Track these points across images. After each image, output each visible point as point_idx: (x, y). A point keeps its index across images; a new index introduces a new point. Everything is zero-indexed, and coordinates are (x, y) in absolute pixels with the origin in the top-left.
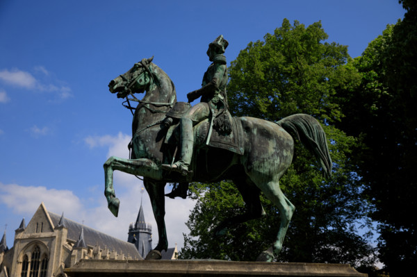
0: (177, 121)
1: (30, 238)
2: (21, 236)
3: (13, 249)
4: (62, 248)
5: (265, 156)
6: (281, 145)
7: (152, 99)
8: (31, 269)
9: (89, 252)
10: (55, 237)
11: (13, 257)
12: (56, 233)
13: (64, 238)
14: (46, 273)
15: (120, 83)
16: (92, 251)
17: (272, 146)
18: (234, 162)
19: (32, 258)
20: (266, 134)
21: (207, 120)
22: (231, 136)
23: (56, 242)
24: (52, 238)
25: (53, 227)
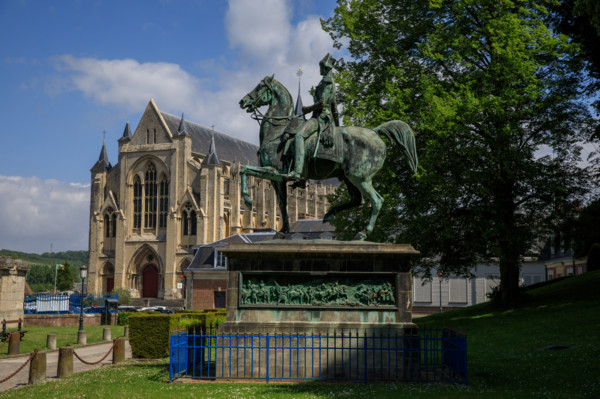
0: (292, 136)
1: (140, 152)
2: (126, 148)
3: (118, 166)
4: (186, 165)
5: (360, 163)
6: (373, 153)
7: (274, 114)
8: (146, 195)
9: (225, 170)
10: (175, 150)
11: (119, 177)
12: (176, 144)
13: (188, 151)
14: (167, 199)
15: (248, 102)
16: (229, 168)
17: (365, 155)
18: (336, 167)
19: (147, 179)
20: (361, 144)
21: (316, 134)
22: (334, 148)
23: (177, 158)
24: (171, 152)
25: (171, 135)
